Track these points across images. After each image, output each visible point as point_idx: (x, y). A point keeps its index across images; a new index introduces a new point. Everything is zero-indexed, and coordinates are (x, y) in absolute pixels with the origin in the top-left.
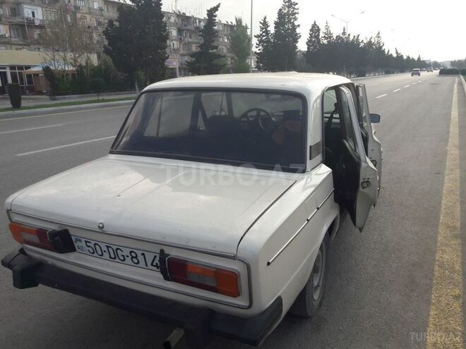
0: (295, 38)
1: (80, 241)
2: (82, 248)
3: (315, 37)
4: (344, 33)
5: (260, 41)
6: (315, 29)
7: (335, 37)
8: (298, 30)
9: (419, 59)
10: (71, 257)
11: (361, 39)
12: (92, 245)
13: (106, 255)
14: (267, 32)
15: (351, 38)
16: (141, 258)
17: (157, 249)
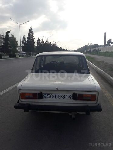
0: (34, 42)
1: (46, 95)
2: (46, 97)
3: (39, 42)
4: (47, 42)
5: (23, 43)
6: (39, 40)
7: (45, 43)
8: (34, 40)
9: (66, 49)
10: (41, 100)
11: (51, 43)
12: (50, 95)
13: (54, 98)
14: (25, 40)
15: (49, 43)
16: (66, 96)
17: (72, 93)
